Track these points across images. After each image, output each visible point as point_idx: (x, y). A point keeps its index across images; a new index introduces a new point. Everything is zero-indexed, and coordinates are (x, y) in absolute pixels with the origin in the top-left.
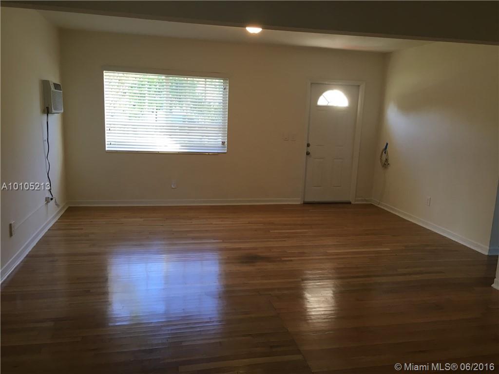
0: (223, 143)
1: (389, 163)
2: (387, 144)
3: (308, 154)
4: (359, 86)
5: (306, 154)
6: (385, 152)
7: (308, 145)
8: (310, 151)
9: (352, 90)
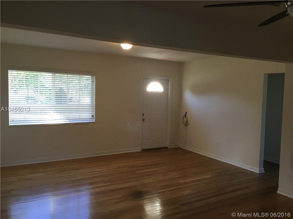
0: (93, 116)
1: (188, 123)
2: (186, 112)
3: (143, 120)
4: (168, 80)
5: (142, 120)
6: (185, 117)
7: (143, 115)
8: (144, 119)
9: (165, 82)
